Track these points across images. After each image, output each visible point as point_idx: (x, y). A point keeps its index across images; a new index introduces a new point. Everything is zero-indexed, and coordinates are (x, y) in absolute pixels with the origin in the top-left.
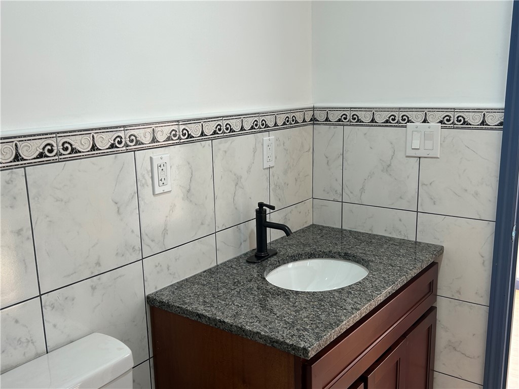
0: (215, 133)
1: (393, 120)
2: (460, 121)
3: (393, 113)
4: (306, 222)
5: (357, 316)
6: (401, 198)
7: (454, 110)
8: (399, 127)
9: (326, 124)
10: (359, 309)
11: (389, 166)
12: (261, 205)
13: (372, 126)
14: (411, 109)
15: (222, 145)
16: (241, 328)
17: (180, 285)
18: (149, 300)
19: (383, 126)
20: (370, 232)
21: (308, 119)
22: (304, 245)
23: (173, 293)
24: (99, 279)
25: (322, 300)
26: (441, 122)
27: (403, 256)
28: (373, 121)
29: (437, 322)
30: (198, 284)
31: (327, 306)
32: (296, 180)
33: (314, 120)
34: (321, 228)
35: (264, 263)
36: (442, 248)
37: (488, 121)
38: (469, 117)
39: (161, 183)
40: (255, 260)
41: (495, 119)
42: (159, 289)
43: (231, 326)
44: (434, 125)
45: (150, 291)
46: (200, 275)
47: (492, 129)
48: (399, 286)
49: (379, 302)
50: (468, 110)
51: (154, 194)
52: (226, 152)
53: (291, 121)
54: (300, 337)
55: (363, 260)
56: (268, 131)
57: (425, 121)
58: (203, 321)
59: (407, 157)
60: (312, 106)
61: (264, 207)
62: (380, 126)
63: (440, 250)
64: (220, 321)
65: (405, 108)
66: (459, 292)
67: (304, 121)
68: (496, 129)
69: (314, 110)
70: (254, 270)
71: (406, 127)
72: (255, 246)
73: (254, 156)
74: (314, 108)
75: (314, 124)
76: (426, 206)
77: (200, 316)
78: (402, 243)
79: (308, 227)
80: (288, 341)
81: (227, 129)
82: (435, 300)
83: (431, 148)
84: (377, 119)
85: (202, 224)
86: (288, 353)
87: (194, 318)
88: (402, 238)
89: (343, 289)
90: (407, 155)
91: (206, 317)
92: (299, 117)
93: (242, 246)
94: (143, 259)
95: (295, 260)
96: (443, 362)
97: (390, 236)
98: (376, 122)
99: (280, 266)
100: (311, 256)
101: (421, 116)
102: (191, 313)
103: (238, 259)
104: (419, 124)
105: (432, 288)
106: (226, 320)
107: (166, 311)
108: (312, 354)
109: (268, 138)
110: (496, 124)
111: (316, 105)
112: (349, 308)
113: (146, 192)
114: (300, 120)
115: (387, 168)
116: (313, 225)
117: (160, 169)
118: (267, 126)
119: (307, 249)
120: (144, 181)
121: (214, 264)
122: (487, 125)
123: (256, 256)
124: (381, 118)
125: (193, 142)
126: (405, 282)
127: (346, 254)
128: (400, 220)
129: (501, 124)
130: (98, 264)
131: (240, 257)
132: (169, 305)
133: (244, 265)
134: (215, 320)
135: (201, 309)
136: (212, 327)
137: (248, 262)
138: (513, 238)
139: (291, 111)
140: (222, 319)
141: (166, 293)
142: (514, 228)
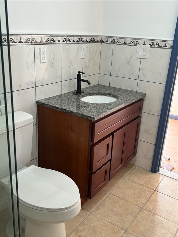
0: (63, 41)
1: (133, 43)
2: (157, 45)
3: (132, 40)
4: (96, 83)
5: (112, 111)
6: (133, 74)
7: (155, 40)
8: (135, 46)
9: (106, 43)
10: (113, 109)
11: (129, 61)
12: (79, 72)
13: (124, 45)
14: (139, 39)
15: (66, 46)
16: (71, 111)
17: (48, 99)
18: (37, 103)
19: (128, 45)
20: (120, 88)
21: (99, 40)
22: (95, 90)
23: (46, 101)
24: (20, 92)
25: (100, 106)
26: (150, 45)
27: (131, 95)
28: (125, 43)
29: (141, 122)
30: (55, 99)
31: (102, 107)
32: (93, 65)
33: (102, 41)
34: (101, 86)
35: (79, 95)
36: (146, 94)
37: (167, 45)
38: (160, 43)
39: (43, 58)
40: (76, 93)
41: (170, 45)
42: (41, 99)
43: (68, 111)
44: (148, 46)
45: (38, 100)
46: (56, 96)
47: (168, 49)
48: (128, 104)
49: (120, 108)
50: (160, 40)
51: (40, 62)
52: (67, 49)
53: (92, 41)
54: (92, 114)
55: (116, 96)
56: (84, 43)
57: (144, 44)
58: (58, 110)
59: (136, 58)
60: (101, 35)
61: (81, 73)
62: (127, 45)
63: (145, 95)
64: (64, 109)
65: (137, 38)
66: (150, 111)
67: (98, 41)
68: (169, 49)
69: (102, 37)
70: (76, 96)
71: (137, 46)
72: (76, 89)
73: (78, 52)
74: (102, 36)
75: (102, 43)
76: (141, 78)
77: (57, 108)
78: (131, 92)
79: (97, 85)
80: (88, 115)
81: (68, 40)
82: (141, 113)
83: (145, 55)
84: (126, 42)
85: (57, 77)
86: (88, 119)
87: (55, 109)
88: (132, 90)
89: (108, 103)
90: (137, 57)
91: (59, 108)
92: (96, 39)
93: (71, 88)
94: (36, 87)
95: (91, 95)
96: (142, 136)
97: (127, 89)
98: (126, 43)
99: (85, 96)
100: (97, 94)
101: (143, 42)
102: (54, 107)
103: (69, 93)
104: (142, 45)
105: (140, 108)
106: (66, 109)
107: (44, 107)
108: (96, 119)
109: (84, 46)
110: (170, 46)
111: (103, 35)
112: (109, 108)
113: (38, 61)
114: (96, 40)
115: (129, 62)
116: (98, 84)
117: (43, 53)
118: (83, 41)
119: (96, 92)
120: (37, 57)
121: (60, 94)
122: (166, 47)
123: (76, 92)
124: (128, 42)
125: (55, 44)
126: (130, 103)
127: (110, 94)
128: (132, 83)
129: (171, 47)
130: (20, 86)
131: (70, 92)
132: (45, 104)
133: (72, 95)
134: (62, 109)
135: (57, 106)
136: (61, 112)
137: (73, 94)
138: (171, 91)
139: (93, 36)
140: (65, 109)
141: (44, 100)
142: (172, 87)
